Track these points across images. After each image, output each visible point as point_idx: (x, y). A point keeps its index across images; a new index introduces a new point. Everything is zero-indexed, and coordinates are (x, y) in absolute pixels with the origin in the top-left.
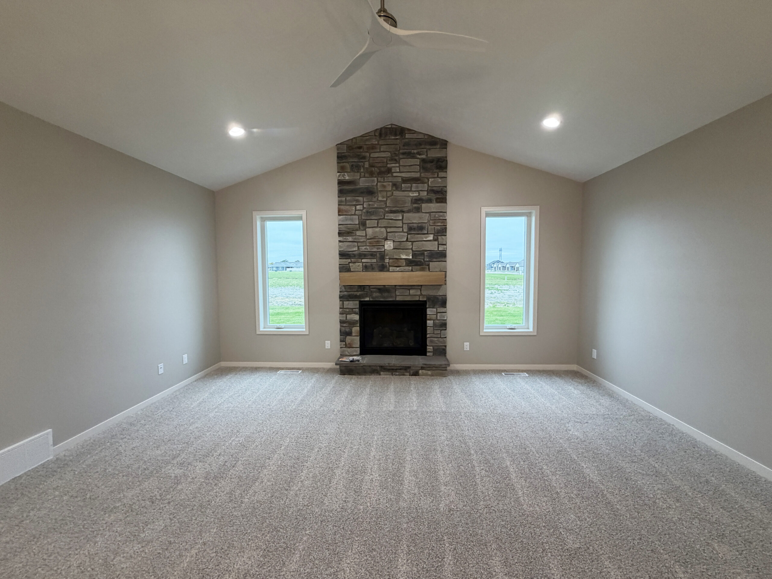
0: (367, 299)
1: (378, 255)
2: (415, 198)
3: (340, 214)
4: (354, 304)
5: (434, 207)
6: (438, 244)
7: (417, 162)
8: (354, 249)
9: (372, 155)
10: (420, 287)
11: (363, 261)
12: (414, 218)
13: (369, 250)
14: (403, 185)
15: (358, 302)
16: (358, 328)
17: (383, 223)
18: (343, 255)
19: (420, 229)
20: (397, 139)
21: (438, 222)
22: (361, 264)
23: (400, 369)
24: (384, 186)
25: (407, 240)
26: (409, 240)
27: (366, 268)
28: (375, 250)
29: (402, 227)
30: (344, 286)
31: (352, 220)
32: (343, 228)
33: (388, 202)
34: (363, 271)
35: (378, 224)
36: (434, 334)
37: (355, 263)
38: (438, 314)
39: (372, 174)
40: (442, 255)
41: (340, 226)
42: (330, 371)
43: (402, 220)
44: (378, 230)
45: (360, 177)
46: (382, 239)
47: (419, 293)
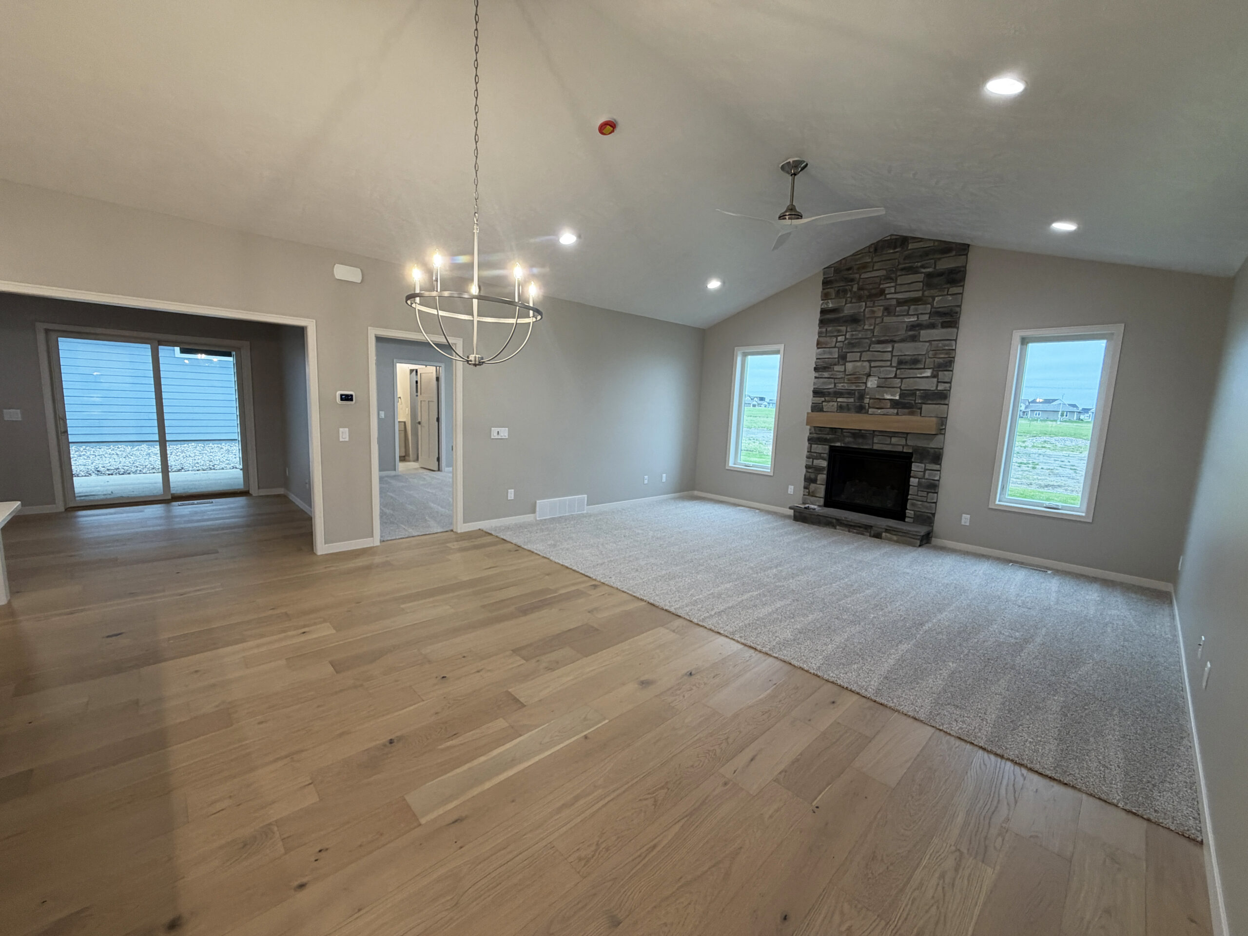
0: (838, 444)
2: (911, 324)
3: (819, 346)
4: (823, 449)
5: (937, 333)
6: (938, 382)
7: (920, 277)
8: (830, 387)
9: (863, 276)
10: (906, 435)
11: (839, 400)
12: (908, 349)
13: (847, 388)
14: (898, 309)
15: (827, 447)
16: (824, 476)
17: (866, 356)
18: (817, 393)
19: (914, 362)
20: (896, 252)
21: (941, 354)
22: (836, 404)
23: (860, 527)
24: (873, 312)
25: (895, 377)
26: (898, 377)
27: (841, 408)
28: (854, 388)
29: (891, 361)
30: (814, 427)
31: (830, 353)
32: (820, 363)
33: (876, 331)
34: (837, 412)
35: (860, 358)
36: (917, 495)
37: (829, 402)
38: (927, 472)
39: (860, 299)
40: (942, 397)
41: (818, 360)
42: (785, 516)
43: (892, 352)
44: (859, 364)
45: (846, 304)
46: (864, 374)
47: (903, 442)
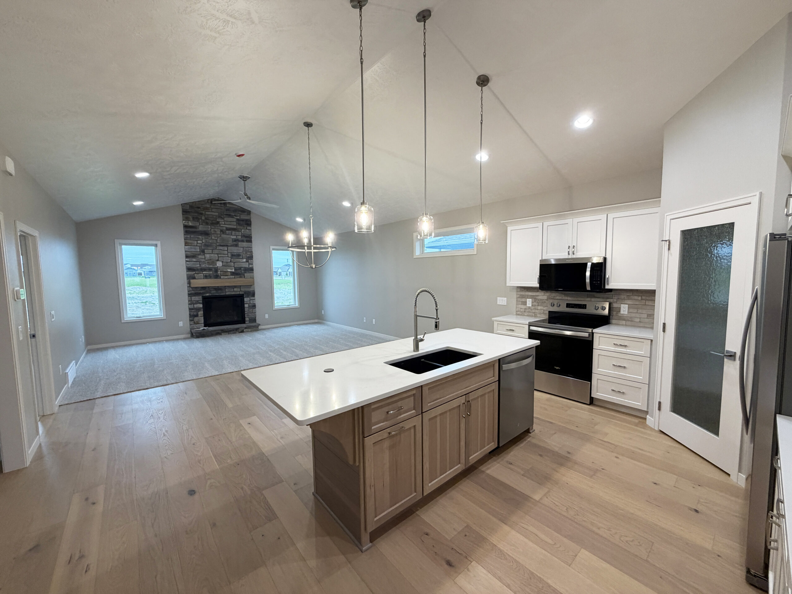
0: (208, 295)
1: (213, 269)
2: (234, 239)
3: (186, 245)
4: (199, 298)
5: (245, 244)
6: (249, 264)
7: (235, 220)
8: (198, 266)
9: (207, 213)
10: (240, 287)
11: (204, 273)
12: (235, 250)
13: (207, 267)
14: (227, 231)
15: (201, 297)
16: (202, 312)
17: (216, 251)
18: (189, 269)
19: (238, 256)
20: (222, 206)
21: (248, 253)
22: (202, 275)
23: (233, 330)
24: (215, 231)
25: (231, 261)
27: (206, 277)
28: (212, 266)
29: (228, 254)
30: (191, 287)
31: (195, 249)
32: (189, 253)
33: (218, 240)
34: (204, 279)
35: (212, 252)
36: (249, 311)
37: (198, 274)
38: (251, 301)
39: (207, 224)
40: (251, 270)
41: (186, 252)
42: (185, 339)
43: (227, 250)
44: (212, 255)
45: (199, 225)
46: (215, 260)
47: (239, 290)
